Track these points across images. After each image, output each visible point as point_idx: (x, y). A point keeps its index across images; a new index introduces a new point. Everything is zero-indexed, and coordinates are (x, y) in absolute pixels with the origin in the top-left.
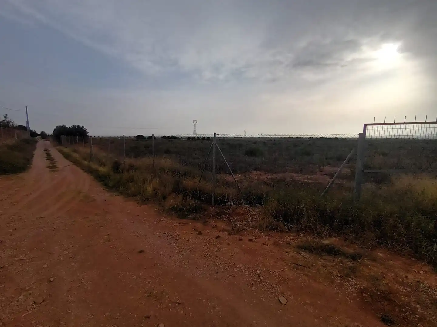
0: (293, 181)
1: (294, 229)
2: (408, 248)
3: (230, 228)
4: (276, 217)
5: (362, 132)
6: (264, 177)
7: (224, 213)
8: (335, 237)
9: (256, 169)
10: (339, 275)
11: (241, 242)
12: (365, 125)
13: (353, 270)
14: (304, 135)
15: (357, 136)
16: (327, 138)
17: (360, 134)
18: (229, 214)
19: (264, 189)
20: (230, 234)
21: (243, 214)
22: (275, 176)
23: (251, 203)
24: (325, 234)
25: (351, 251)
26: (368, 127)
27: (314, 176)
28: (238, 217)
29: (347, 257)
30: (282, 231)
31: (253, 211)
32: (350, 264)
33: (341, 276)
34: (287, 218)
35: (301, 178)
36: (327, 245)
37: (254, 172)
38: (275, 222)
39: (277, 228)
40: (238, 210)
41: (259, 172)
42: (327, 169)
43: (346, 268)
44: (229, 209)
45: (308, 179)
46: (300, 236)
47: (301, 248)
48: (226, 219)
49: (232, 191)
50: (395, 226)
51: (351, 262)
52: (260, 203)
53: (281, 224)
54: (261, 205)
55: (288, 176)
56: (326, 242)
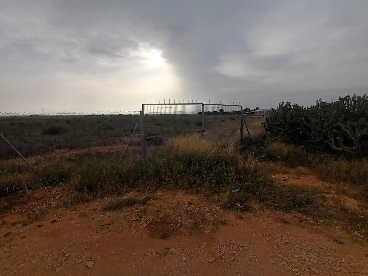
0: (98, 153)
1: (99, 195)
2: (173, 184)
3: (25, 219)
4: (80, 190)
5: (142, 110)
6: (68, 154)
7: (16, 204)
8: (131, 191)
9: (59, 148)
10: (135, 219)
11: (42, 228)
12: (143, 105)
13: (144, 212)
14: (99, 112)
15: (139, 113)
16: (124, 115)
17: (140, 111)
18: (23, 203)
19: (67, 165)
20: (25, 225)
21: (42, 198)
22: (80, 152)
23: (51, 183)
24: (124, 191)
25: (142, 198)
26: (145, 106)
27: (115, 147)
28: (37, 202)
29: (139, 204)
30: (88, 201)
31: (55, 191)
32: (142, 208)
33: (136, 219)
34: (91, 188)
35: (104, 149)
36: (126, 199)
37: (58, 151)
38: (79, 195)
39: (82, 200)
40: (36, 195)
41: (63, 150)
42: (125, 139)
43: (139, 212)
44: (23, 196)
45: (110, 149)
46: (105, 200)
47: (105, 209)
48: (19, 210)
49: (25, 177)
50: (165, 172)
51: (142, 206)
52: (62, 181)
53: (86, 195)
54: (64, 182)
55: (94, 149)
56: (125, 197)
